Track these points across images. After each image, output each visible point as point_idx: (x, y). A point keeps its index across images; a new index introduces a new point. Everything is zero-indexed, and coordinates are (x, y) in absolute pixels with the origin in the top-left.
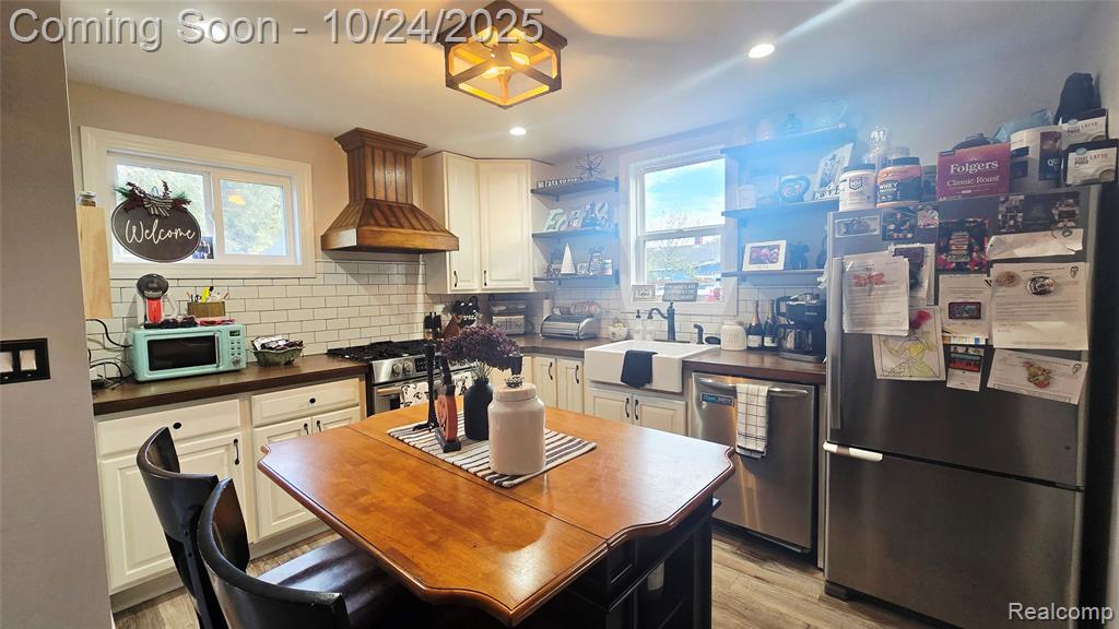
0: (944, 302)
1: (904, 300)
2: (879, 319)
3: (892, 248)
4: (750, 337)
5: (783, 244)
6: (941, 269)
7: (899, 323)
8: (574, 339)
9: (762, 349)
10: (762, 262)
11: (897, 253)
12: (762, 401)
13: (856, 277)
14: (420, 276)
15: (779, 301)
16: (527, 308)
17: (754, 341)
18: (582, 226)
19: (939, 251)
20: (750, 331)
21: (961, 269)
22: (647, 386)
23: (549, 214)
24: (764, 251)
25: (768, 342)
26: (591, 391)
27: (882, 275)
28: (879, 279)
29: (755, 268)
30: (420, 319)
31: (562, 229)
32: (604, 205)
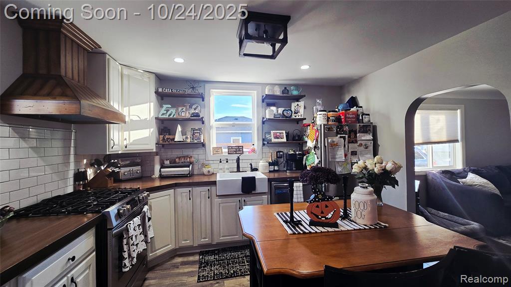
0: (350, 151)
1: (343, 151)
2: (337, 156)
3: (339, 136)
4: (271, 167)
5: (284, 132)
6: (349, 142)
7: (342, 157)
8: (187, 176)
9: (274, 171)
10: (278, 138)
11: (341, 137)
12: (301, 188)
13: (331, 144)
14: (72, 141)
15: (277, 152)
16: (142, 161)
17: (272, 168)
18: (191, 116)
19: (349, 137)
20: (270, 164)
21: (352, 142)
22: (253, 192)
23: (162, 107)
24: (278, 134)
25: (276, 168)
26: (217, 200)
27: (337, 144)
28: (337, 145)
29: (277, 140)
30: (71, 174)
31: (175, 117)
32: (197, 107)
